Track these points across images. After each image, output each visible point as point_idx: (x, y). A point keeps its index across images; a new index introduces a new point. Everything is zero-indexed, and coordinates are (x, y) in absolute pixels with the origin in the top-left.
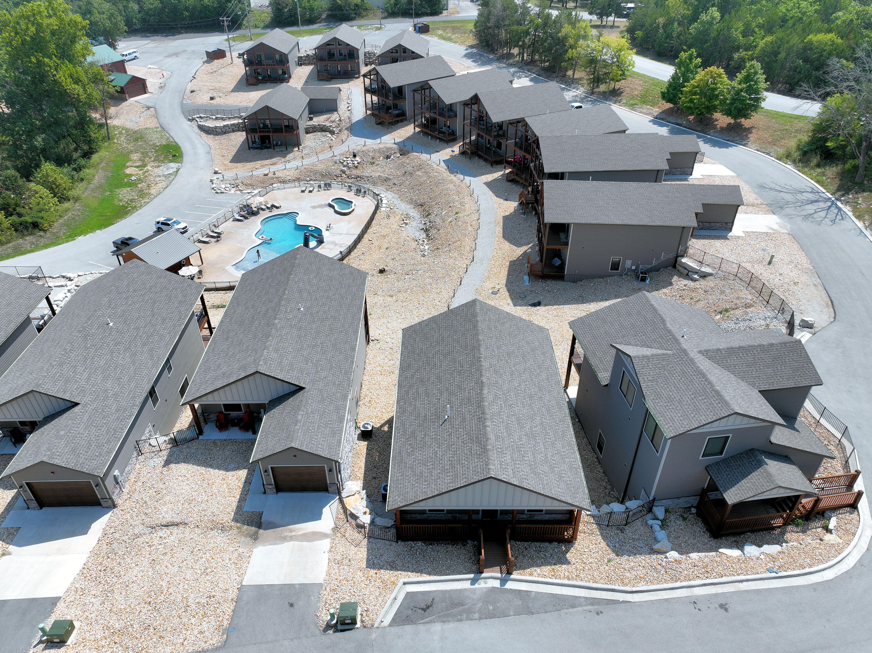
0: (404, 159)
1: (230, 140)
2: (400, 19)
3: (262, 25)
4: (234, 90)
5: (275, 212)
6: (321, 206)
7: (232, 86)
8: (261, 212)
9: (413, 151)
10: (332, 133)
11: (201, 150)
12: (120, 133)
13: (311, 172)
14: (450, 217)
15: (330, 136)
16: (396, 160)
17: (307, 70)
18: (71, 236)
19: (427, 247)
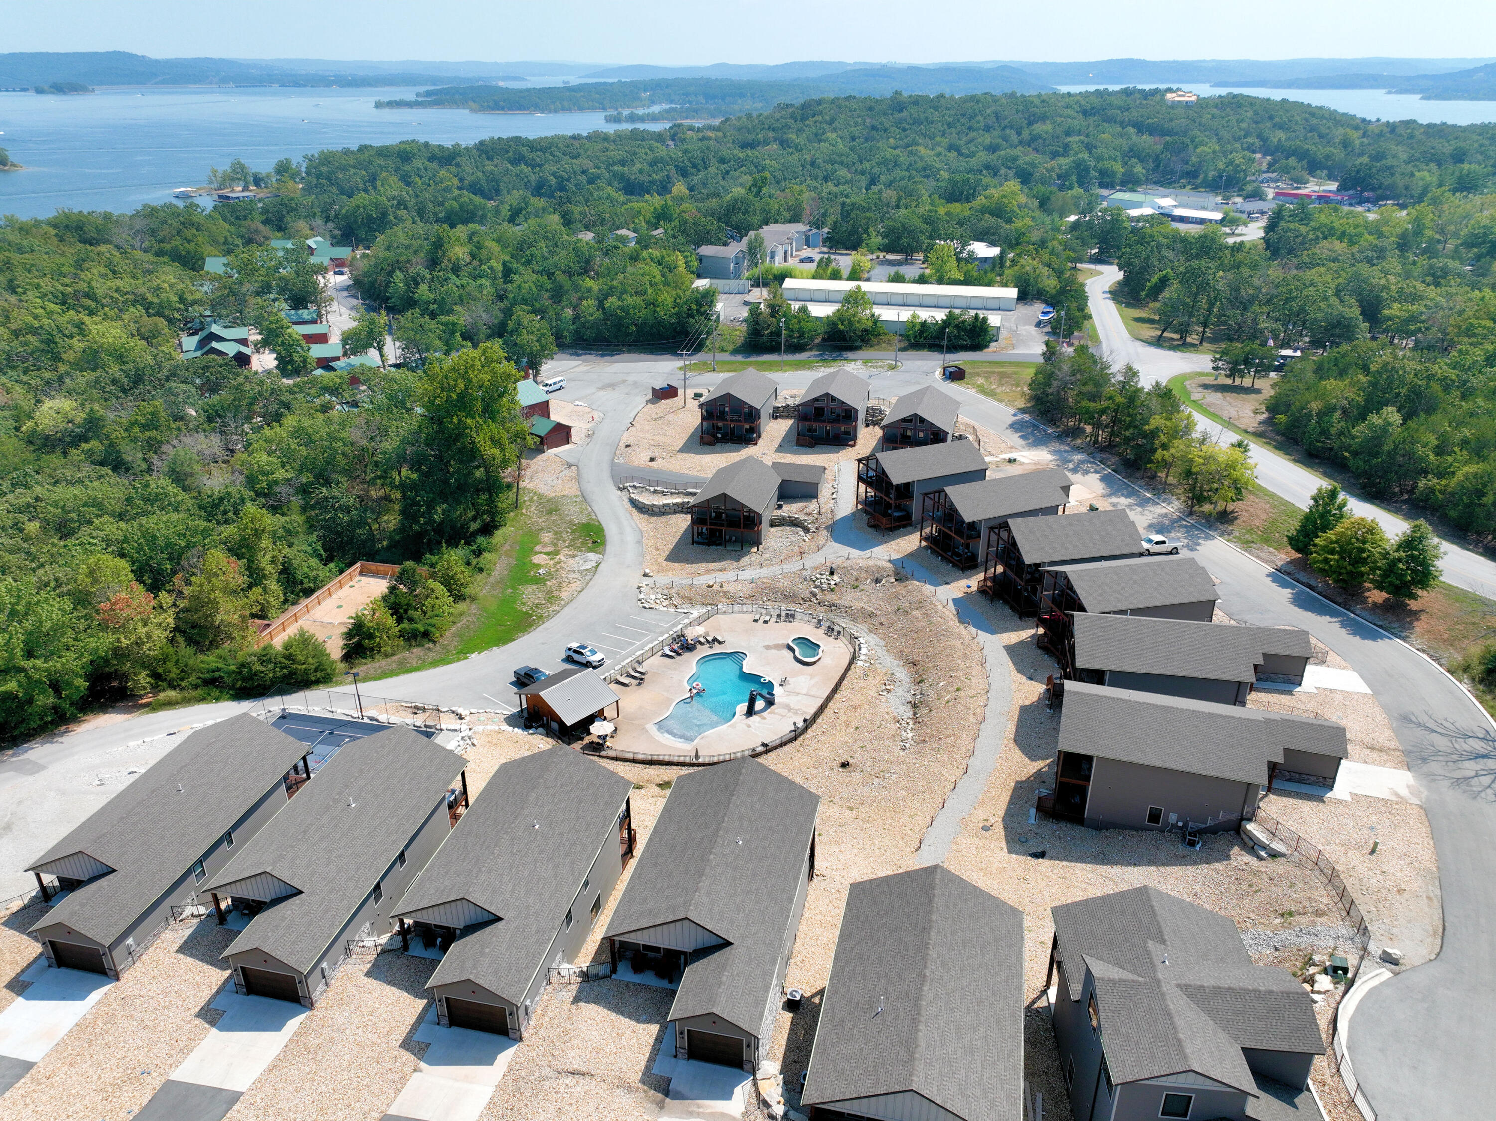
0: (899, 588)
1: (669, 525)
2: (925, 353)
3: (731, 347)
4: (682, 451)
5: (717, 649)
6: (777, 647)
7: (680, 443)
8: (698, 646)
9: (913, 577)
10: (806, 530)
11: (631, 537)
12: (531, 500)
13: (770, 589)
14: (948, 693)
15: (802, 533)
16: (888, 586)
17: (784, 426)
18: (463, 653)
19: (910, 735)
